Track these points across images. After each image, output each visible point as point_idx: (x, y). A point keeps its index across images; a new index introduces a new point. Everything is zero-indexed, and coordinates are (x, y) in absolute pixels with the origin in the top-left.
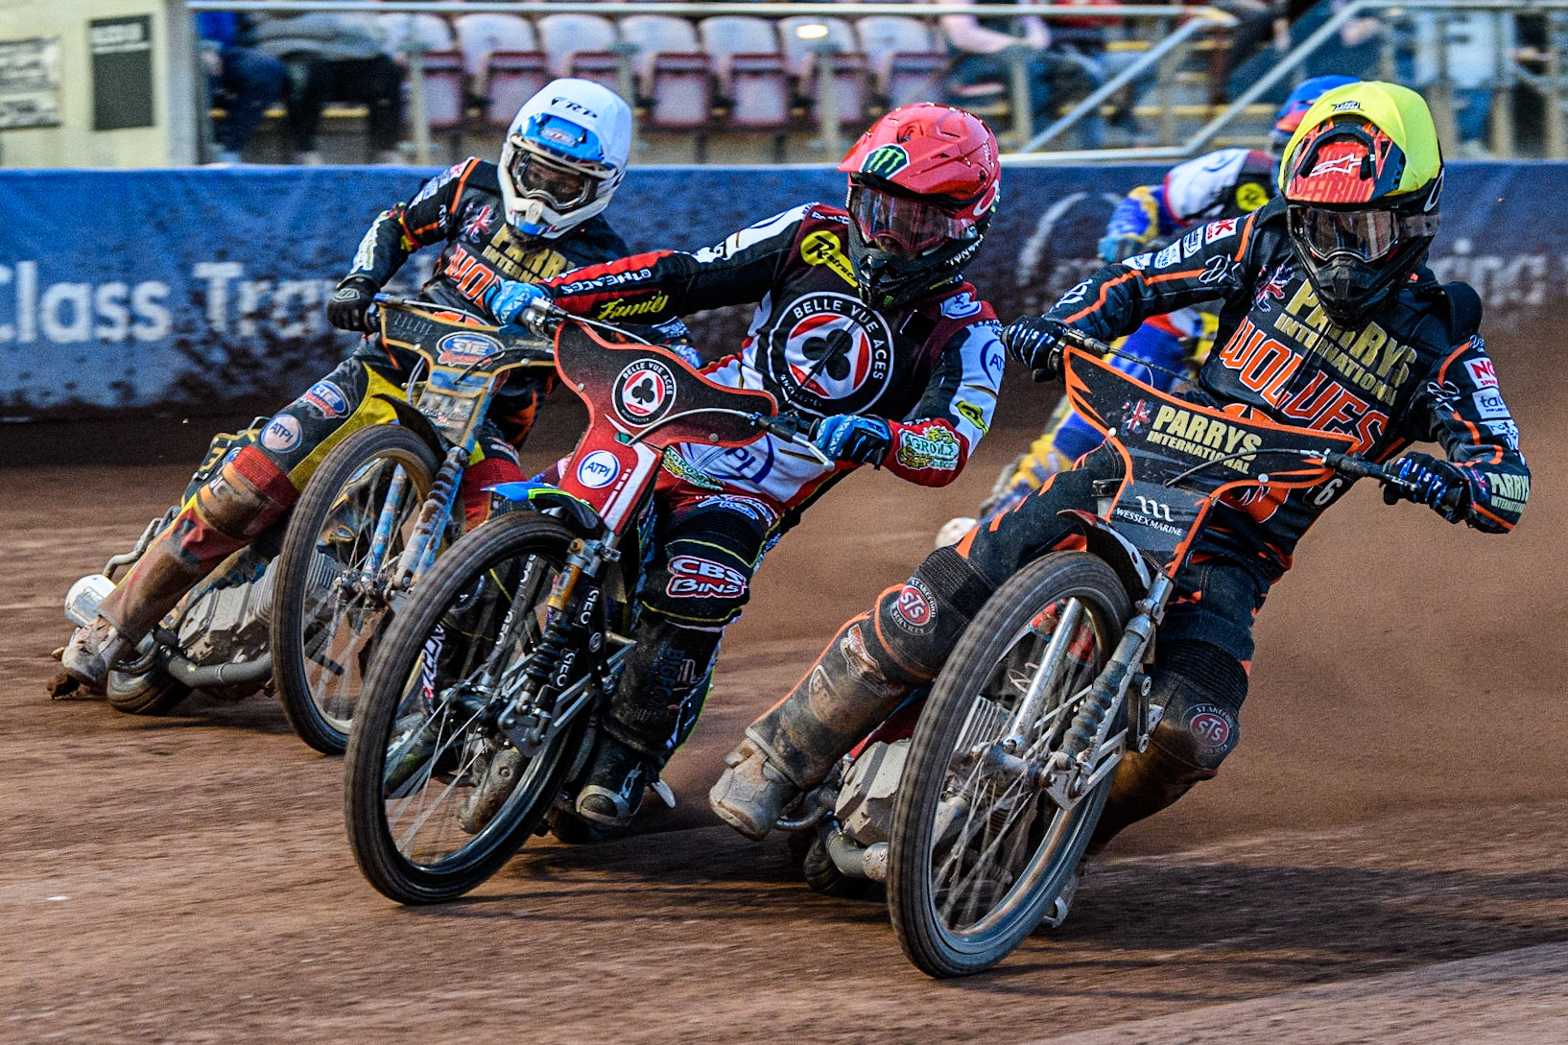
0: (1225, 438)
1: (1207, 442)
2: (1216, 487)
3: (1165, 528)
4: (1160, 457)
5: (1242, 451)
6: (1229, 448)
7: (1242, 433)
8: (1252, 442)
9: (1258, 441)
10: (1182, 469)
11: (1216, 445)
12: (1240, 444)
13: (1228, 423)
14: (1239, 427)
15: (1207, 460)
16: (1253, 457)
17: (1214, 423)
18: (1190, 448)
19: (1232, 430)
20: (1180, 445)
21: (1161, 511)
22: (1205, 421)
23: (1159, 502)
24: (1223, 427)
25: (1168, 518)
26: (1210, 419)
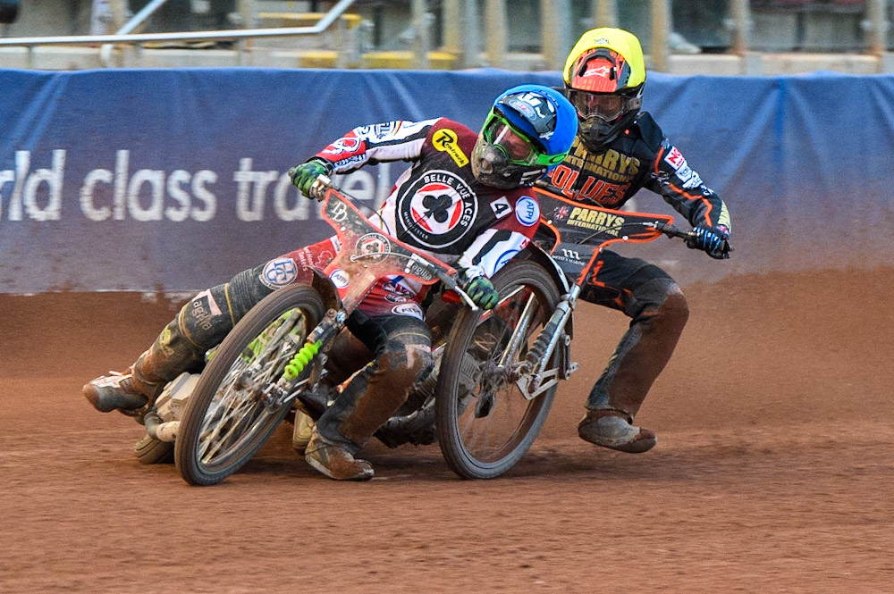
0: (606, 219)
1: (597, 222)
2: (601, 243)
3: (576, 262)
4: (574, 231)
5: (614, 225)
6: (608, 225)
7: (614, 217)
8: (619, 221)
9: (623, 220)
10: (585, 236)
11: (602, 223)
12: (614, 222)
13: (607, 213)
14: (613, 214)
15: (597, 231)
16: (620, 228)
17: (601, 213)
18: (589, 226)
19: (610, 216)
20: (584, 225)
21: (574, 255)
22: (596, 213)
23: (573, 251)
24: (605, 215)
25: (578, 258)
26: (599, 212)
